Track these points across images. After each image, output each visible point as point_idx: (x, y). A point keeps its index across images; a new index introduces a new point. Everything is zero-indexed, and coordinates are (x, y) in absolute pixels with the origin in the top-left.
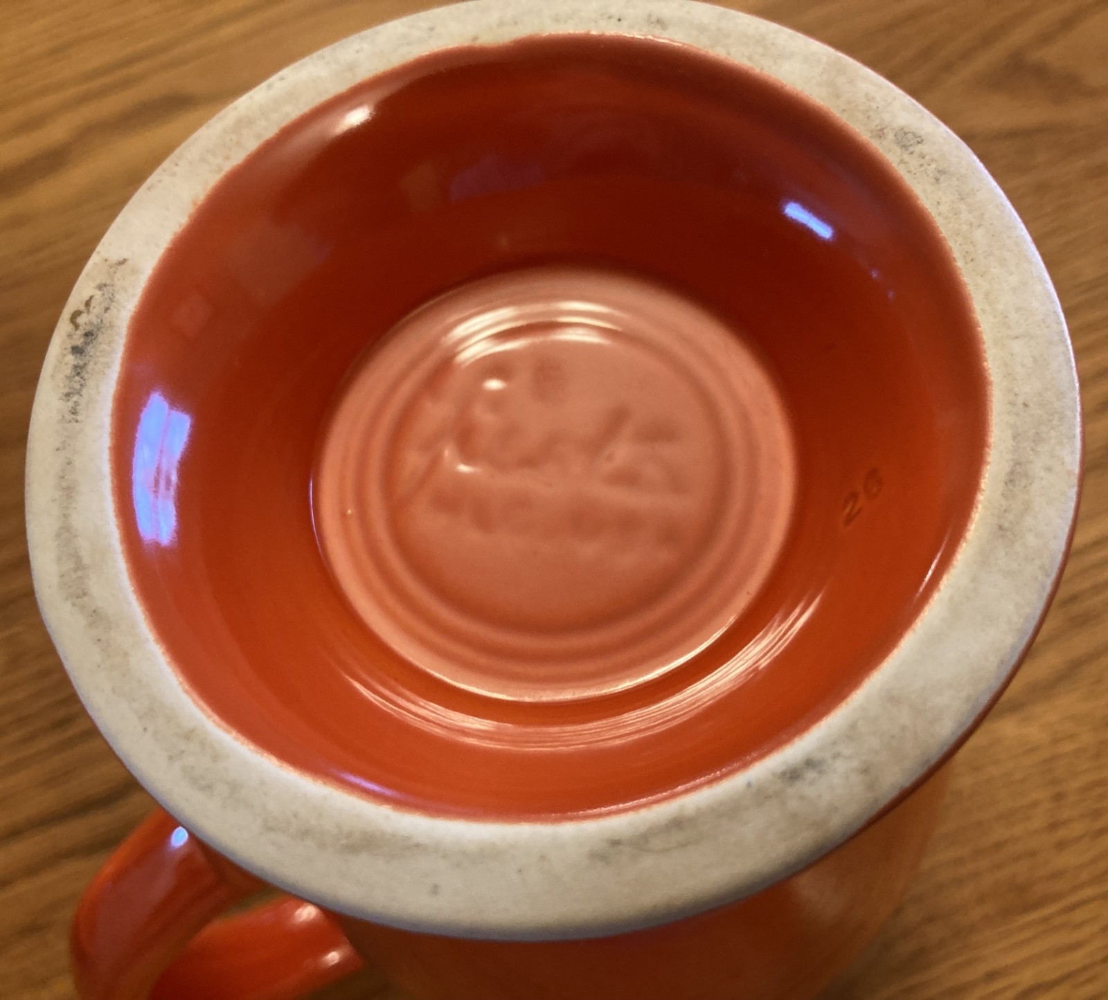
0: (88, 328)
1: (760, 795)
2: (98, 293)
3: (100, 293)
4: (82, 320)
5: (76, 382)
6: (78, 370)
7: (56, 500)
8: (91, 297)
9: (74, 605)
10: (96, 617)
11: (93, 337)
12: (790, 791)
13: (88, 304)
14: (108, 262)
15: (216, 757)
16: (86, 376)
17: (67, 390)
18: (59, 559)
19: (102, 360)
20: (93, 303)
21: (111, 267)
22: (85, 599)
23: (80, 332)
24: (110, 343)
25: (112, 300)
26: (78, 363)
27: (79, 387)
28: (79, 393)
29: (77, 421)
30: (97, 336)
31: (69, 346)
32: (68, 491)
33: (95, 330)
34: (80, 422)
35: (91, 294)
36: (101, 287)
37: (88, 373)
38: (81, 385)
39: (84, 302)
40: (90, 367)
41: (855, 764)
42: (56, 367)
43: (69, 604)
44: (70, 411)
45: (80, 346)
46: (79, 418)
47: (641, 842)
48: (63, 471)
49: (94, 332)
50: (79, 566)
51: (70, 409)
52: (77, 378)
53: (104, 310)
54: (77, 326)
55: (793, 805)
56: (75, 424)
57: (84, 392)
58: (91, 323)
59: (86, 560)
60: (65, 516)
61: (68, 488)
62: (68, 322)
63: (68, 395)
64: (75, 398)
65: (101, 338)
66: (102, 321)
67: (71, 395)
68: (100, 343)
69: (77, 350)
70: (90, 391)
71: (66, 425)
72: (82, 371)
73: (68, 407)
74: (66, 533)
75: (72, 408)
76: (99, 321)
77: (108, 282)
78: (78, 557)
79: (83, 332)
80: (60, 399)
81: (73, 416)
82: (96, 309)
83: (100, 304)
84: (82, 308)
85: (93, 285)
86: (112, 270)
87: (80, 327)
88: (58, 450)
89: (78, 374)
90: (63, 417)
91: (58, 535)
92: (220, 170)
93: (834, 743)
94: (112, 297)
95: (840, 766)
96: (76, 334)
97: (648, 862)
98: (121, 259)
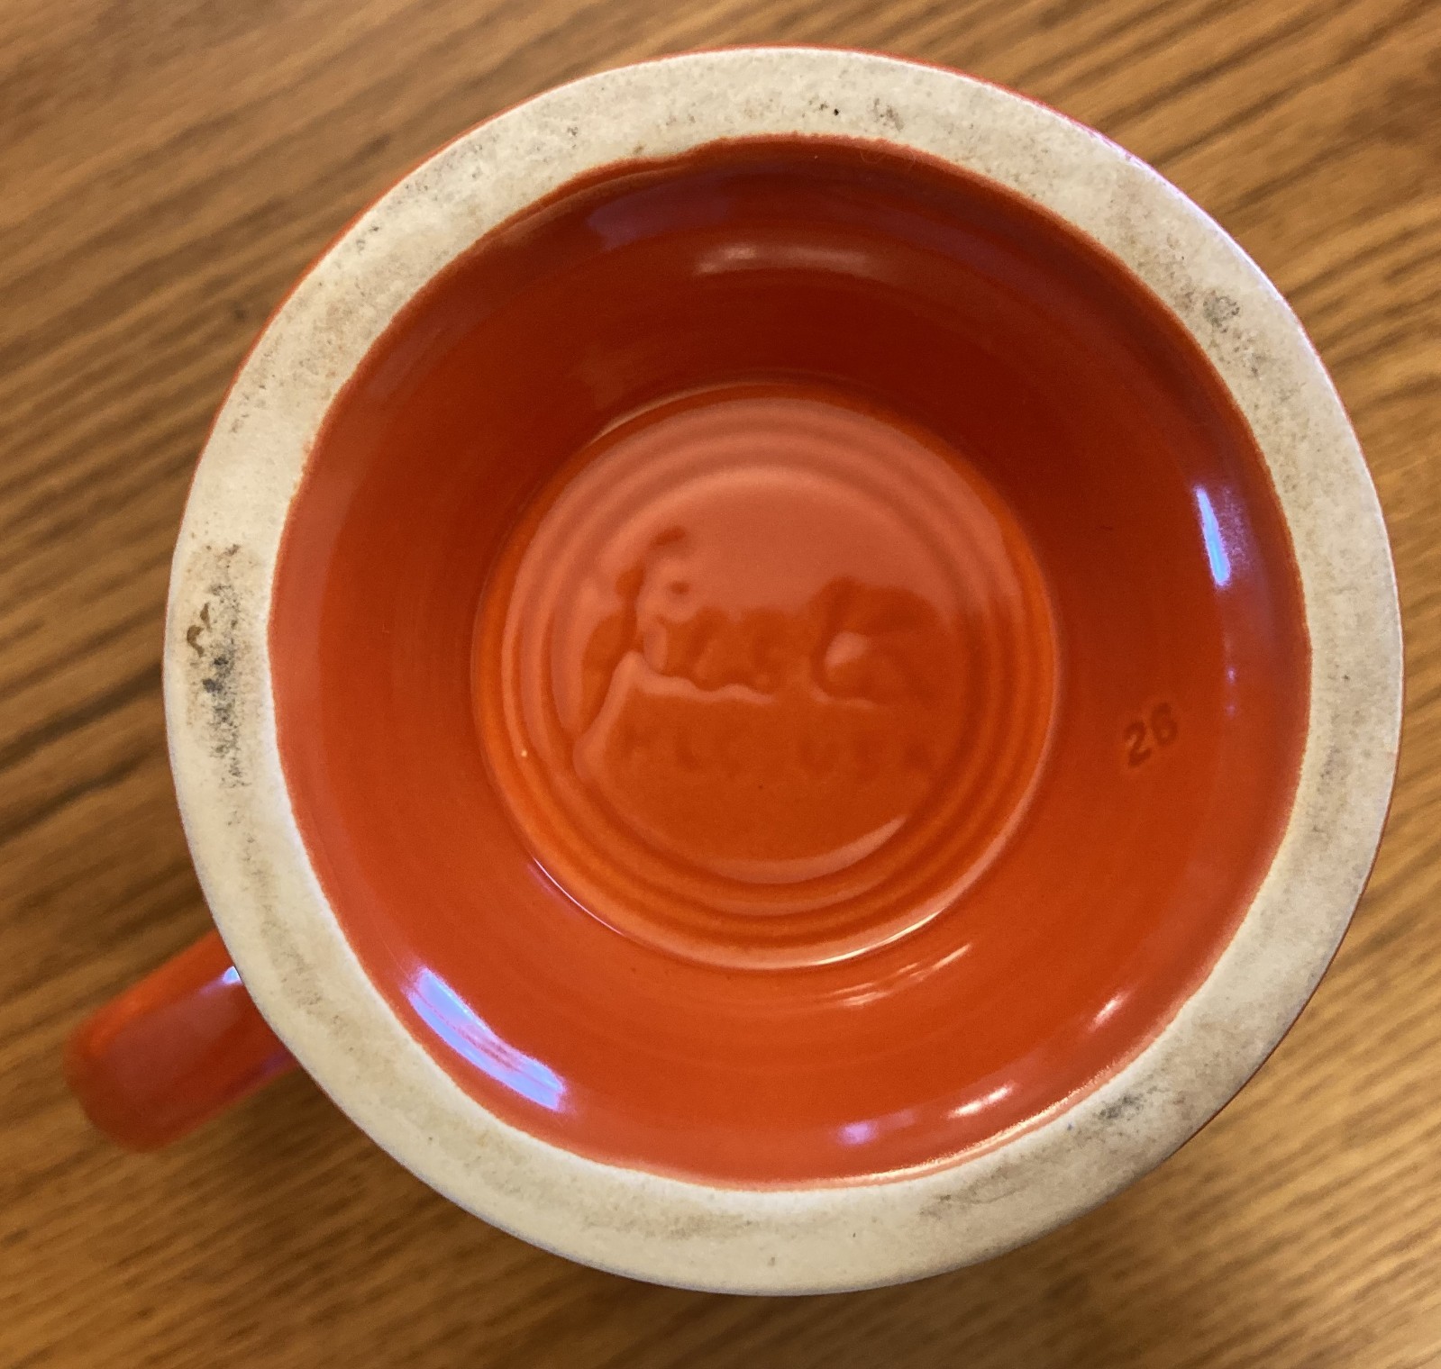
0: (218, 653)
1: (1081, 1136)
2: (214, 600)
3: (217, 599)
4: (204, 640)
5: (224, 730)
6: (224, 713)
7: (247, 889)
8: (206, 607)
9: (309, 1012)
10: (340, 1023)
11: (228, 666)
12: (1110, 1129)
13: (204, 615)
14: (213, 551)
15: (519, 1160)
16: (236, 722)
17: (216, 744)
18: (275, 961)
19: (250, 697)
20: (212, 615)
21: (220, 558)
22: (320, 1004)
23: (207, 660)
24: (253, 671)
25: (236, 609)
26: (220, 704)
27: (231, 738)
28: (233, 745)
29: (243, 784)
30: (233, 663)
31: (198, 680)
32: (261, 876)
33: (228, 656)
34: (247, 785)
35: (205, 602)
36: (216, 590)
37: (236, 717)
38: (234, 735)
39: (198, 613)
40: (237, 708)
41: (1172, 1095)
42: (189, 711)
43: (302, 1012)
44: (230, 771)
45: (214, 679)
46: (244, 779)
47: (969, 1194)
48: (246, 850)
49: (227, 659)
50: (302, 967)
51: (229, 768)
52: (224, 726)
53: (229, 626)
54: (200, 651)
55: (1113, 1141)
56: (241, 788)
57: (239, 744)
58: (219, 646)
59: (308, 959)
60: (268, 908)
61: (259, 872)
62: (185, 643)
63: (220, 749)
64: (231, 753)
65: (239, 666)
66: (232, 642)
67: (225, 750)
68: (241, 674)
69: (210, 685)
70: (248, 742)
71: (229, 790)
72: (229, 715)
73: (226, 766)
74: (272, 928)
75: (231, 766)
76: (229, 641)
77: (223, 583)
78: (298, 955)
79: (212, 660)
80: (211, 756)
81: (236, 778)
82: (220, 624)
83: (221, 615)
84: (198, 622)
85: (202, 586)
86: (222, 563)
87: (205, 653)
88: (230, 824)
89: (225, 719)
90: (223, 779)
91: (264, 932)
92: (328, 394)
93: (1151, 1077)
94: (234, 604)
95: (1157, 1099)
96: (202, 662)
97: (977, 1211)
98: (230, 546)
